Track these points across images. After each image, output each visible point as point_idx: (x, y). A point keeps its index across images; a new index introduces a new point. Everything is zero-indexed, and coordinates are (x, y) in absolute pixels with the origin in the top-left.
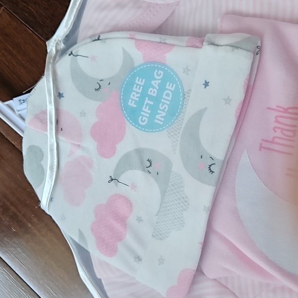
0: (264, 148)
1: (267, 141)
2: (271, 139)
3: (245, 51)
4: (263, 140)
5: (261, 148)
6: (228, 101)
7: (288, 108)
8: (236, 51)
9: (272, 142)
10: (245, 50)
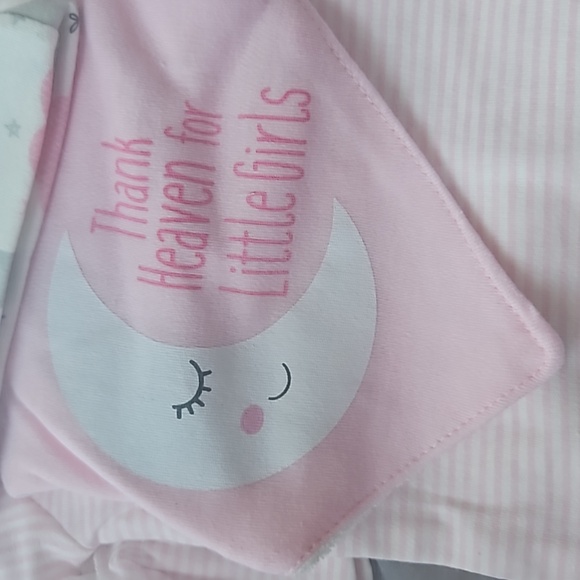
0: (101, 227)
1: (105, 213)
2: (112, 209)
3: (37, 24)
4: (97, 211)
5: (94, 226)
6: (13, 128)
7: (131, 142)
8: (21, 23)
9: (115, 214)
10: (39, 21)
